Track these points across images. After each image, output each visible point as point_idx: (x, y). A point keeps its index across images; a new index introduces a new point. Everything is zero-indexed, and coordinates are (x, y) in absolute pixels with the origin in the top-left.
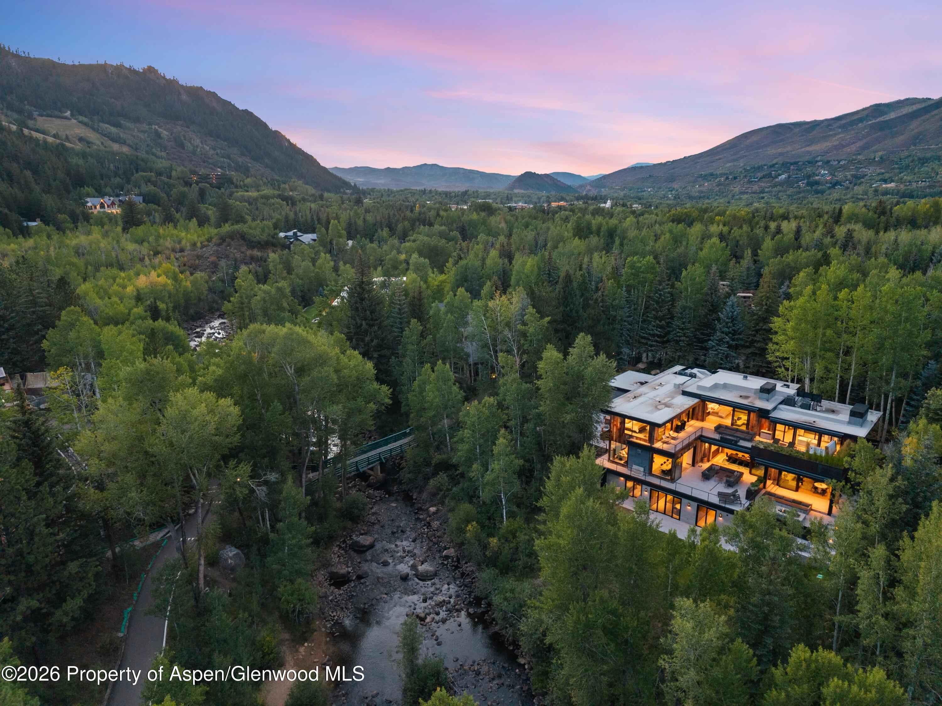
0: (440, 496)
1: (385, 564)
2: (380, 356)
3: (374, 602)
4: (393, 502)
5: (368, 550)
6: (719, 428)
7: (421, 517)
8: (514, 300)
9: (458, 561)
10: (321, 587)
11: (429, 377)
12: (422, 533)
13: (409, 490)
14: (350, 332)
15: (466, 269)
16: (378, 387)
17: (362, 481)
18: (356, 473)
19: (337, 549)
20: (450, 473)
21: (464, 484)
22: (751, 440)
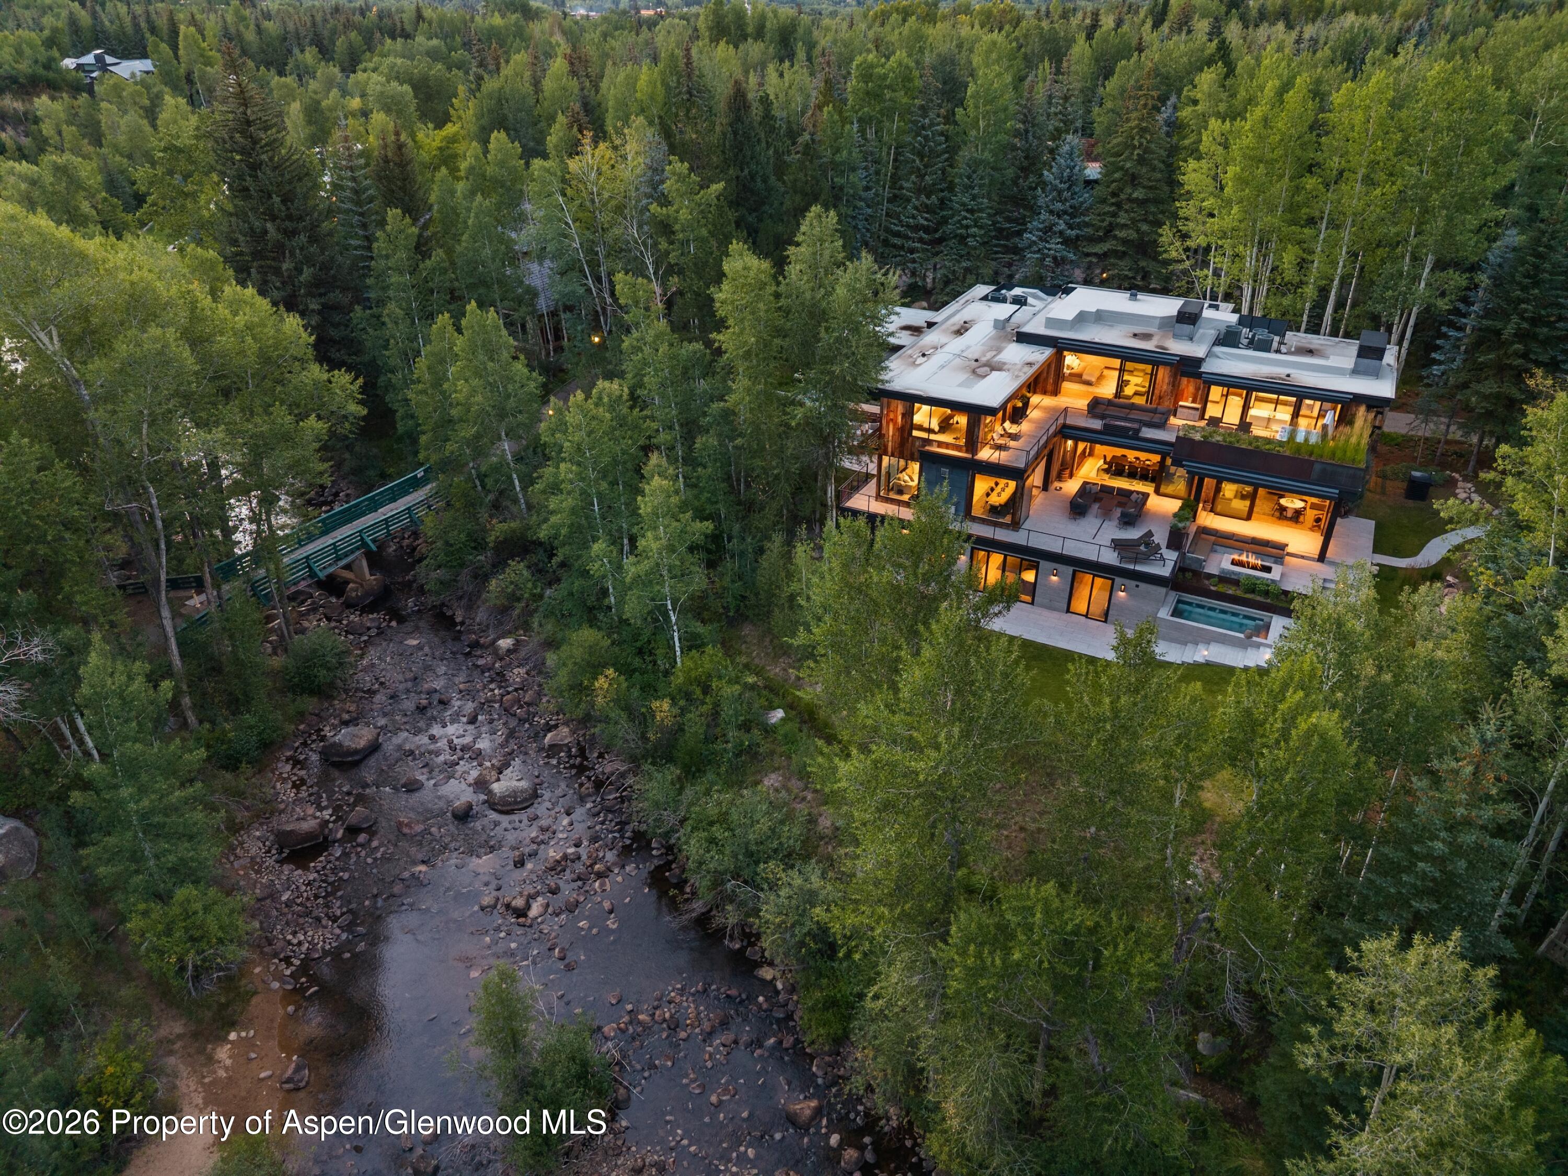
0: (517, 612)
1: (413, 787)
2: (327, 308)
3: (397, 889)
4: (409, 634)
5: (365, 757)
6: (1096, 406)
7: (481, 662)
8: (631, 148)
9: (582, 752)
10: (258, 872)
11: (452, 344)
12: (488, 701)
13: (443, 605)
14: (241, 254)
15: (500, 100)
16: (325, 376)
17: (331, 594)
18: (309, 581)
19: (288, 767)
20: (534, 559)
21: (571, 584)
22: (1162, 425)
